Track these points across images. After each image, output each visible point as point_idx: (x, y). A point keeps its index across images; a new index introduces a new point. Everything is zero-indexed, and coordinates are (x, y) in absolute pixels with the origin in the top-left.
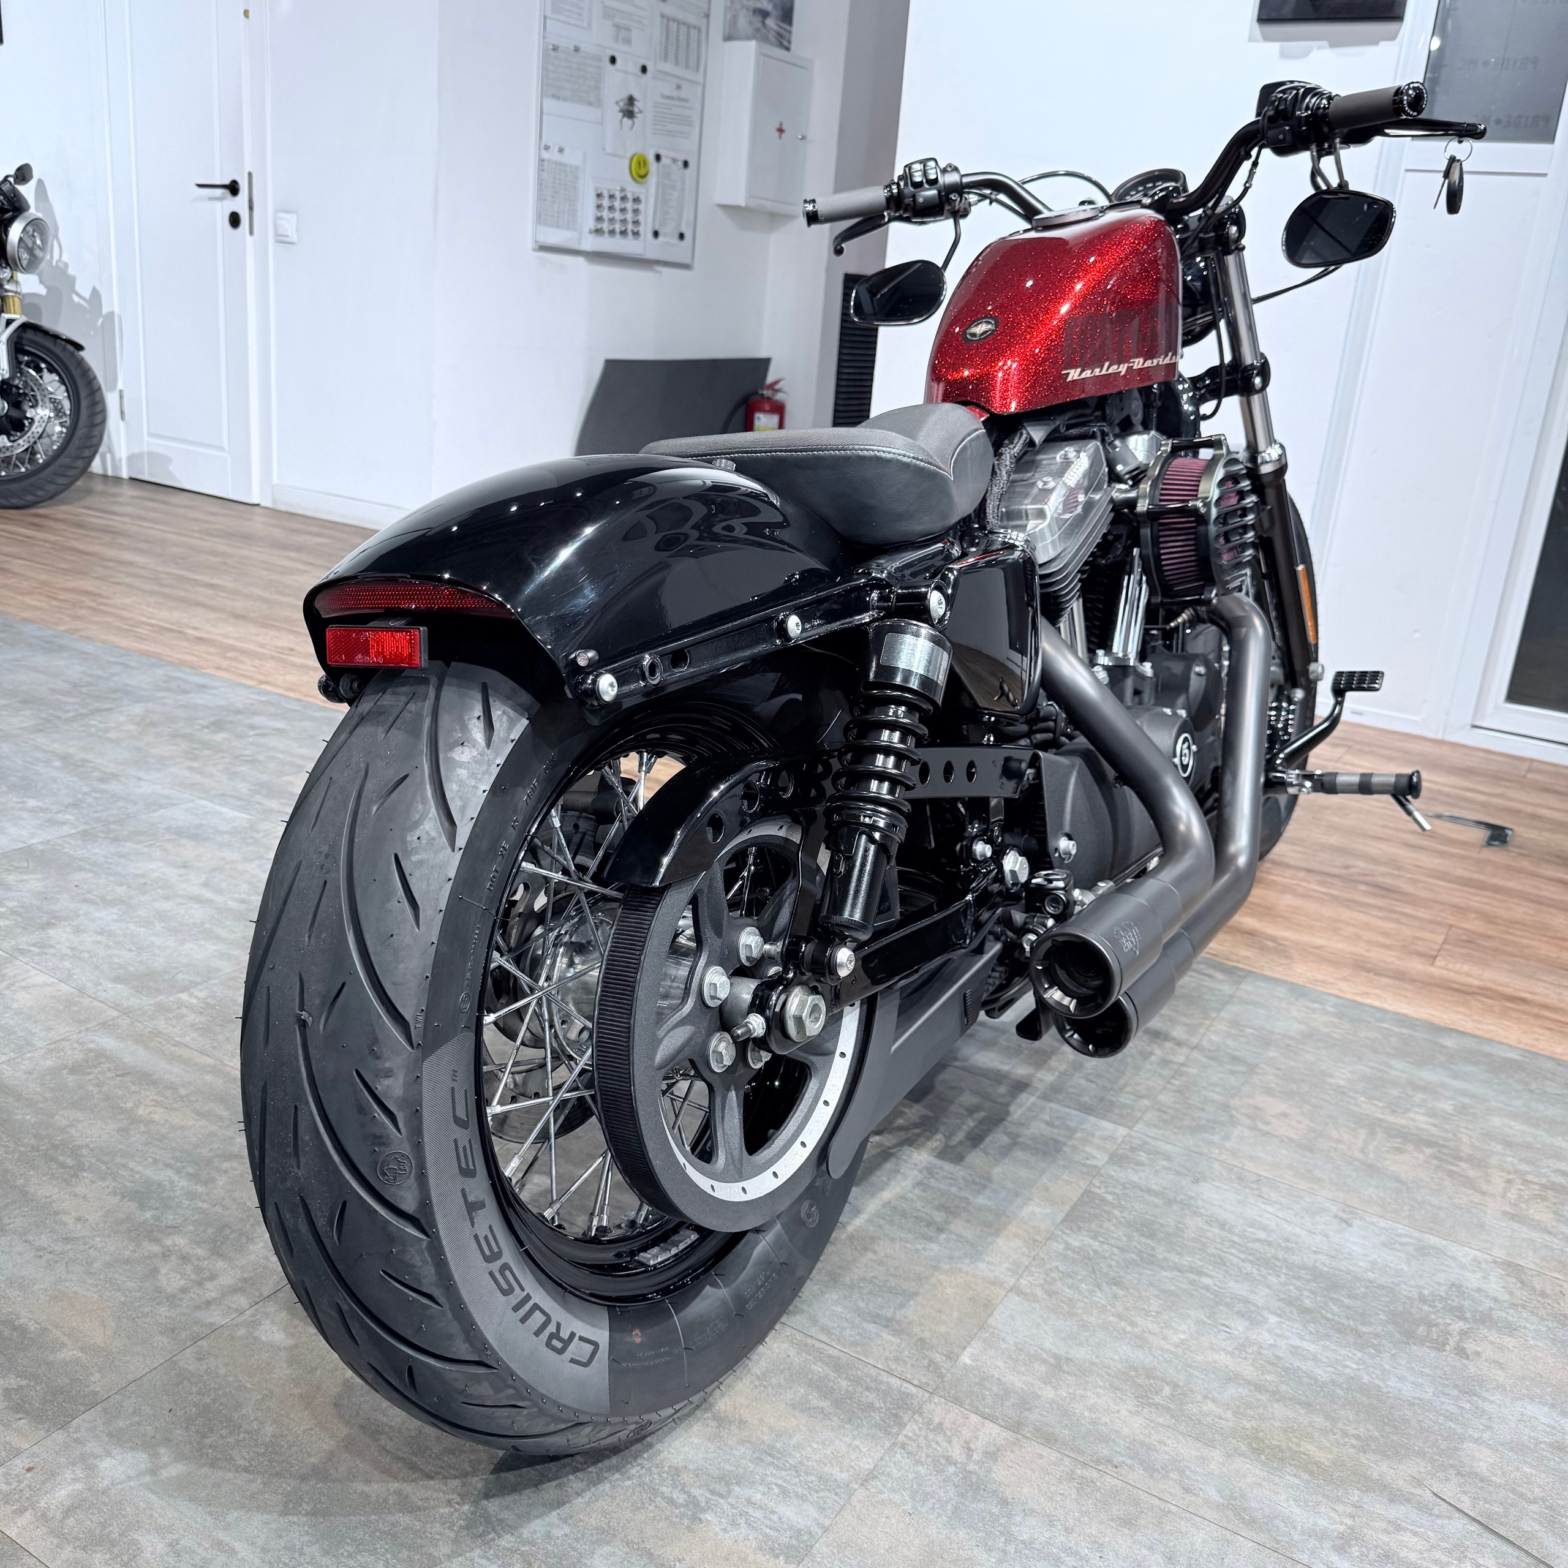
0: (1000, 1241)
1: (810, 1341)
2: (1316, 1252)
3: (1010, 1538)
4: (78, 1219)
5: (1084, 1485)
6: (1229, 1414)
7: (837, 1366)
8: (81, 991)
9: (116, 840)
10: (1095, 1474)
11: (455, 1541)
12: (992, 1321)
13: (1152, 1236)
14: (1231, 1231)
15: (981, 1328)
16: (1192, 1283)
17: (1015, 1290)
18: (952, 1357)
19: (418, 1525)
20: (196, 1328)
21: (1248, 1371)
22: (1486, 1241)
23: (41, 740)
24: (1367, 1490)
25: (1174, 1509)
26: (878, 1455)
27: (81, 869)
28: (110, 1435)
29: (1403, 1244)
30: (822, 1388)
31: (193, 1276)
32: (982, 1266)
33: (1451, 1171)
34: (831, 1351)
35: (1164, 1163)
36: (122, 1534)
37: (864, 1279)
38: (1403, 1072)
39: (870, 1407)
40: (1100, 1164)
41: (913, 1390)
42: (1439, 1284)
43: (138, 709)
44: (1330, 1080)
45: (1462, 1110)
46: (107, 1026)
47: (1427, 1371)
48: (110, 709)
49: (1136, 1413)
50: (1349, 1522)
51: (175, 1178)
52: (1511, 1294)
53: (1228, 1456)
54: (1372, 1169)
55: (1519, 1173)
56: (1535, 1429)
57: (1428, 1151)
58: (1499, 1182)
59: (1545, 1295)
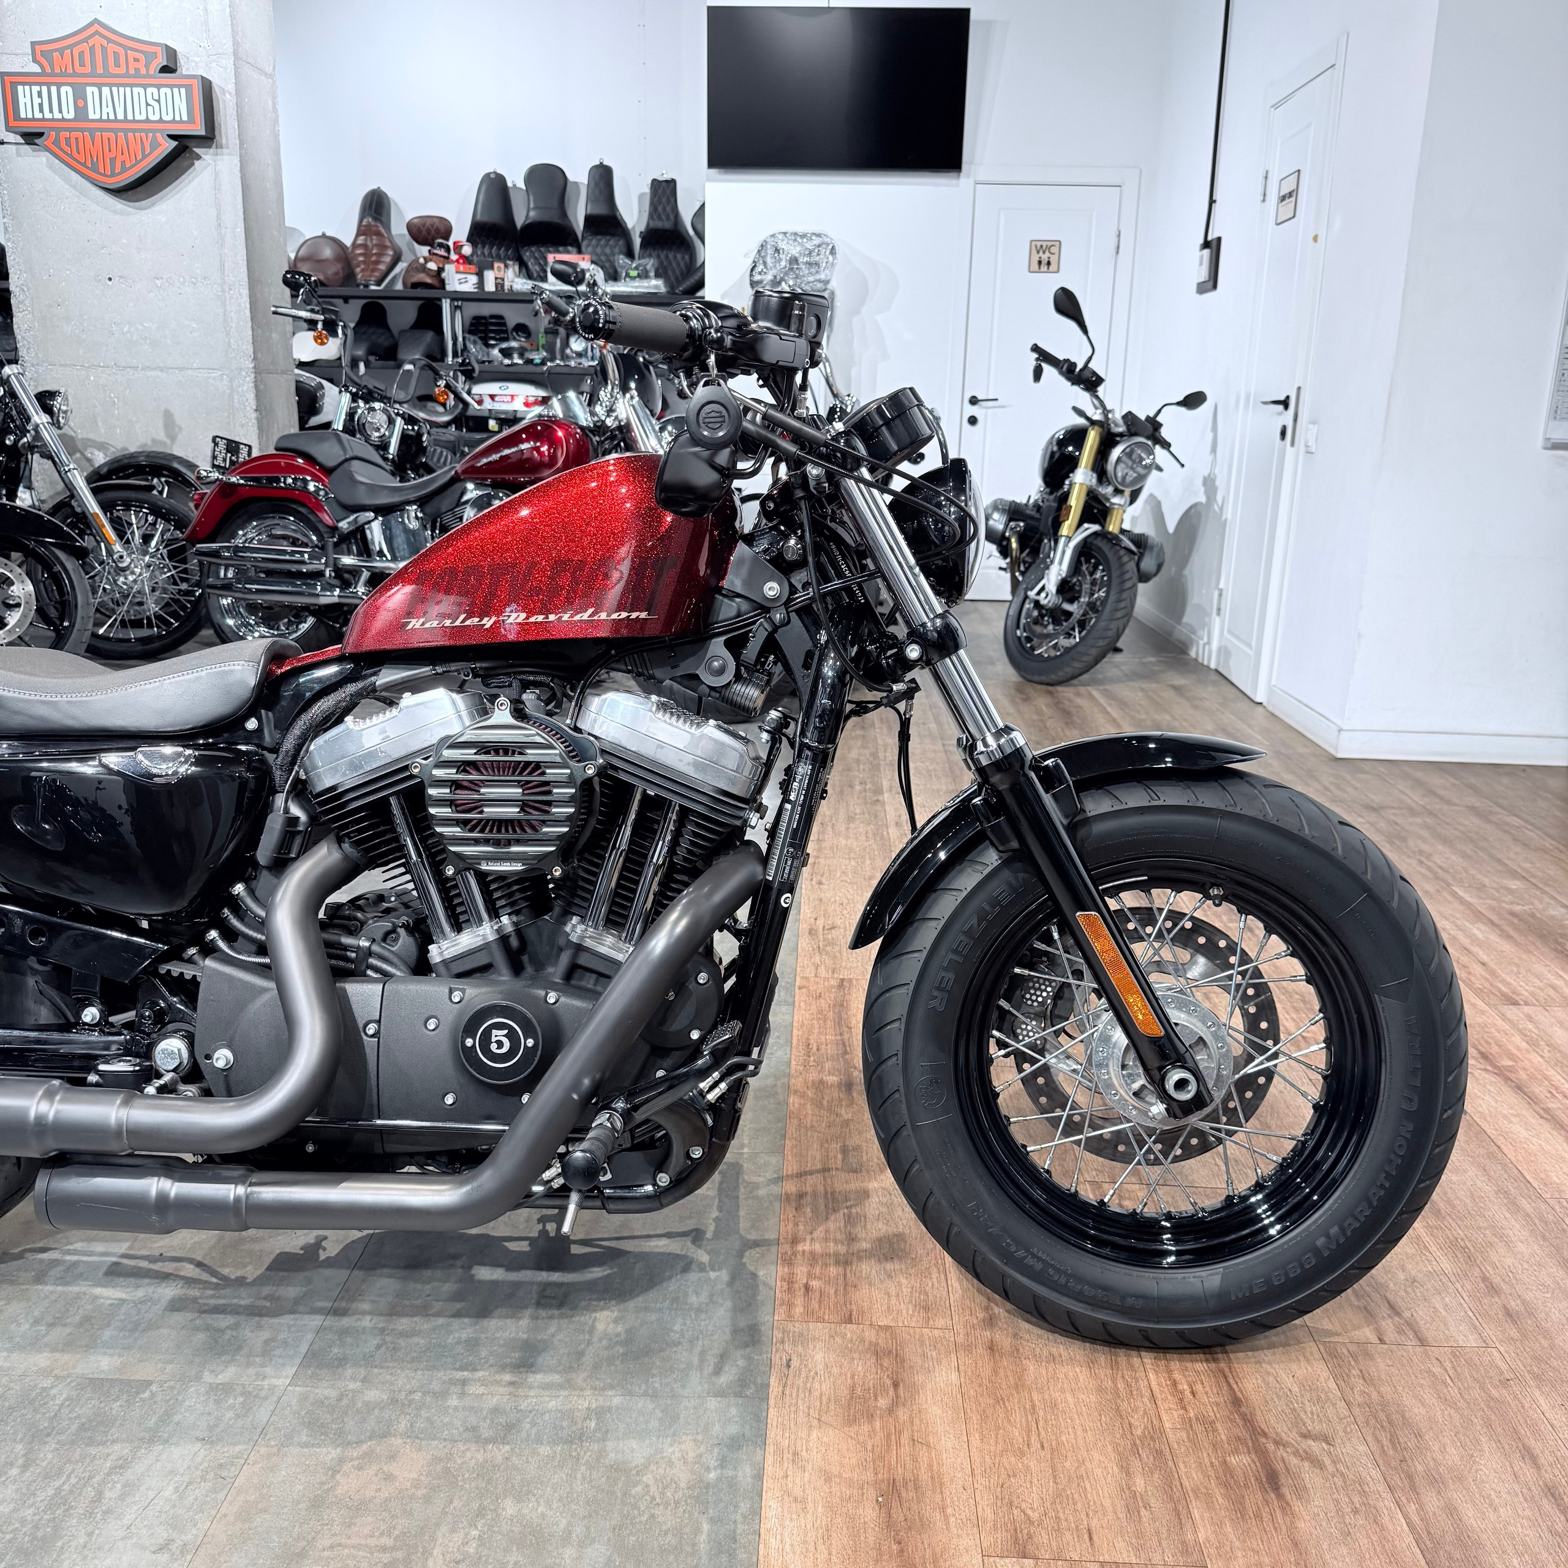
54: (292, 1557)
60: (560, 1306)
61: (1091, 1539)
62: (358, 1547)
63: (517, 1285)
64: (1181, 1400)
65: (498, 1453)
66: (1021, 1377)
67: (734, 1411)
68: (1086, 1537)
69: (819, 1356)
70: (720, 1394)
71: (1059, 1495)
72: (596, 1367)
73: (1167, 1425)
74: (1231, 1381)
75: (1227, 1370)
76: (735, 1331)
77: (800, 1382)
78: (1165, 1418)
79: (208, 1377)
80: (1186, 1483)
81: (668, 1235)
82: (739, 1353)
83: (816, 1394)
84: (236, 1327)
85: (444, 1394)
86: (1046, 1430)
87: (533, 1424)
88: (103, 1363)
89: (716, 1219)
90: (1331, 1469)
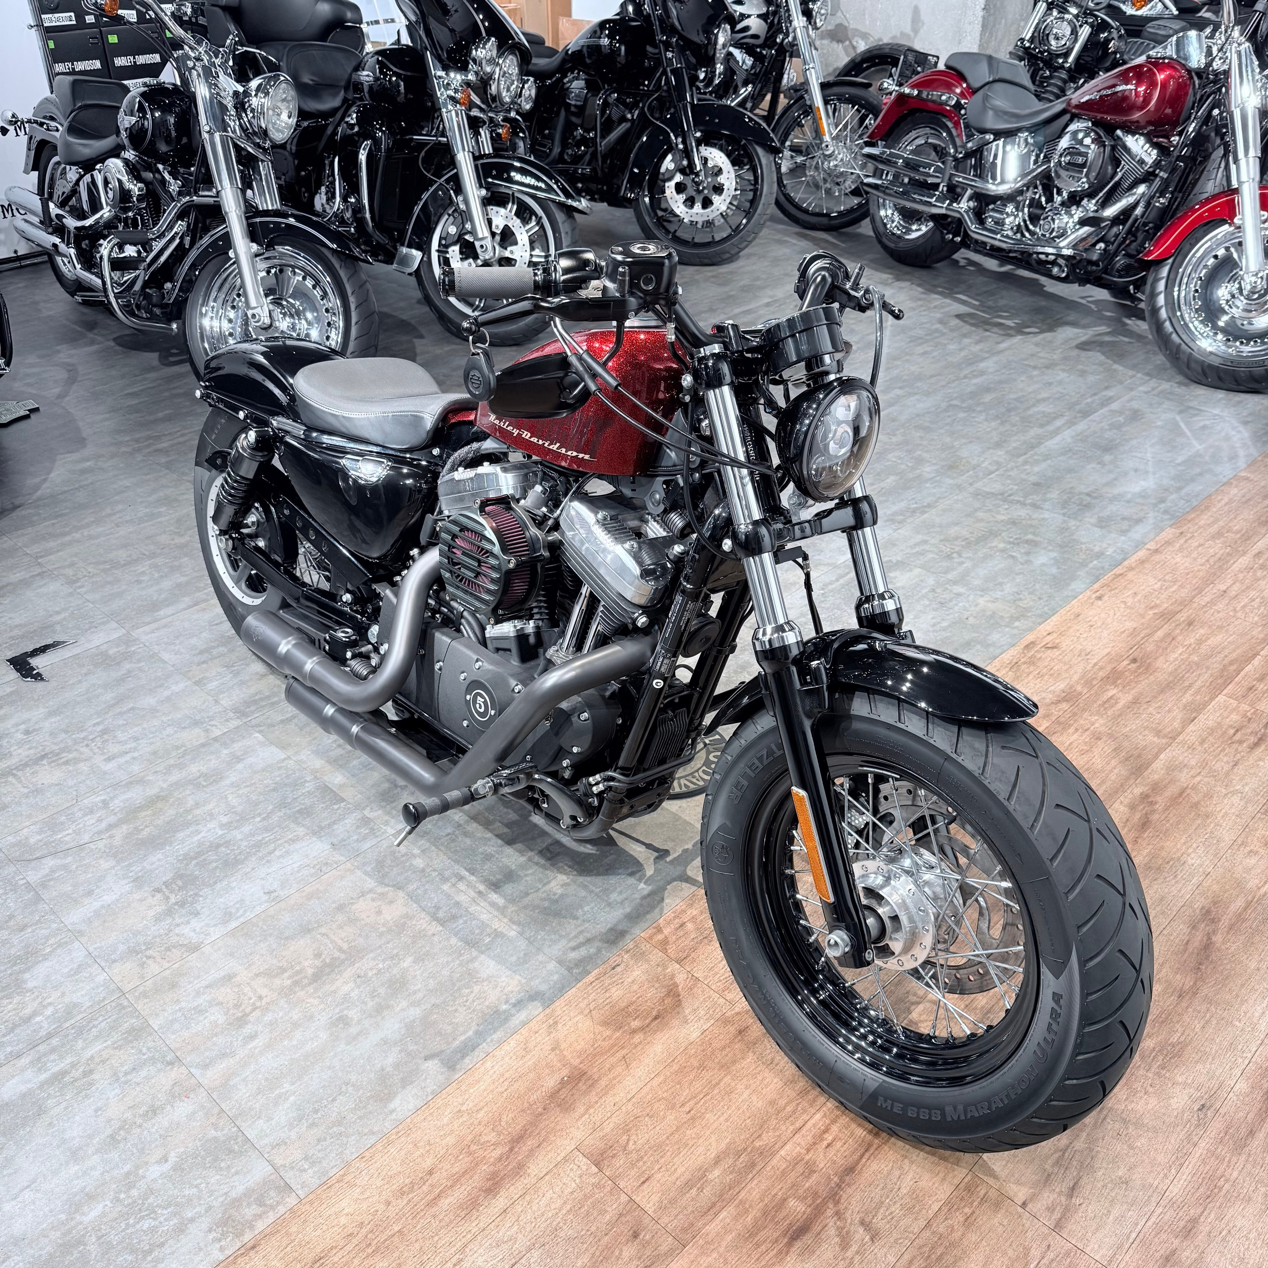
0: (322, 762)
2: (255, 868)
5: (177, 748)
6: (180, 796)
12: (272, 746)
13: (301, 812)
14: (288, 842)
15: (270, 742)
16: (260, 814)
17: (288, 759)
18: (260, 732)
21: (198, 812)
22: (219, 949)
24: (119, 820)
29: (238, 909)
32: (308, 752)
35: (355, 839)
40: (365, 812)
41: (250, 718)
42: (203, 907)
52: (178, 935)
54: (306, 930)
55: (266, 1010)
56: (104, 890)
57: (310, 971)
58: (264, 992)
59: (168, 949)
60: (549, 859)
61: (644, 1182)
62: (332, 942)
63: (544, 833)
64: (815, 1144)
65: (435, 928)
66: (734, 1062)
67: (556, 977)
68: (642, 1179)
69: (637, 973)
70: (560, 962)
71: (660, 1146)
72: (525, 907)
73: (783, 1153)
74: (867, 1155)
75: (875, 1146)
76: (611, 930)
77: (607, 982)
78: (787, 1147)
79: (367, 812)
80: (743, 1194)
81: (649, 846)
82: (598, 944)
83: (608, 995)
84: (404, 788)
85: (445, 880)
86: (705, 1102)
87: (465, 922)
88: (337, 779)
89: (685, 851)
90: (849, 1254)
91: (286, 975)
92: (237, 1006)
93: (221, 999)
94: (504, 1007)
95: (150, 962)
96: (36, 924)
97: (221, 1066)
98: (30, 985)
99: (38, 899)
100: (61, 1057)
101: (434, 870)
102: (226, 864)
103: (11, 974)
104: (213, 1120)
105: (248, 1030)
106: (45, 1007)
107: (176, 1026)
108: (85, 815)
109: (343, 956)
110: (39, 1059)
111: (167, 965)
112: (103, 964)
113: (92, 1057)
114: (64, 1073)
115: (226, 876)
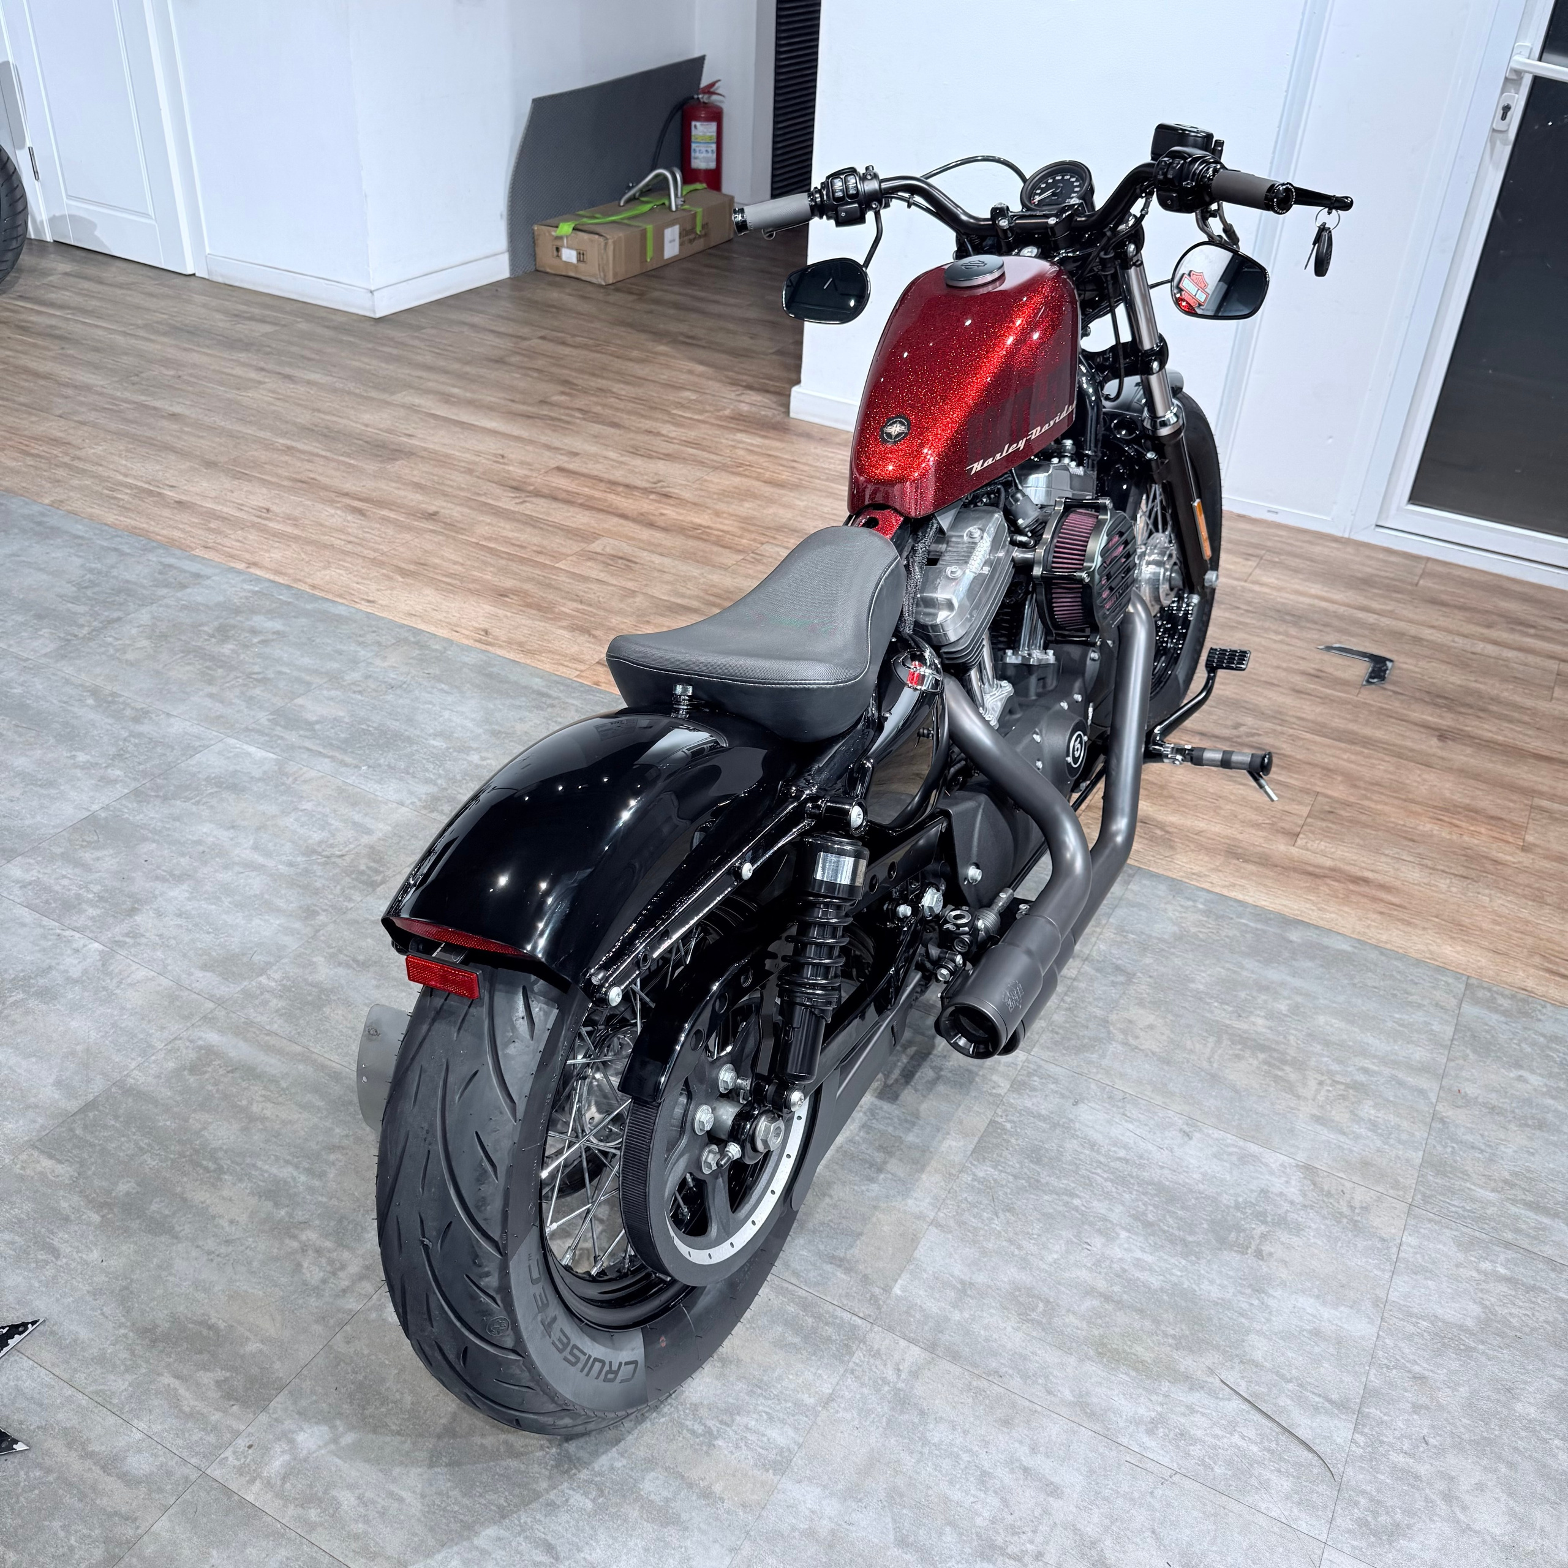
0: (924, 1176)
1: (786, 1285)
2: (1162, 1167)
3: (925, 1442)
4: (231, 1222)
5: (977, 1394)
6: (1084, 1325)
7: (805, 1306)
8: (178, 983)
9: (165, 799)
10: (986, 1384)
11: (550, 1478)
12: (917, 1254)
13: (1038, 1161)
14: (1098, 1152)
15: (909, 1261)
16: (1066, 1204)
17: (935, 1223)
19: (523, 1467)
20: (340, 1315)
21: (1101, 1285)
22: (1293, 1146)
23: (68, 669)
24: (1175, 1381)
25: (1039, 1409)
26: (834, 1381)
27: (144, 839)
28: (299, 1413)
29: (1230, 1154)
30: (793, 1324)
31: (329, 1268)
32: (910, 1202)
33: (1276, 1076)
34: (801, 1293)
35: (1052, 1086)
36: (325, 1492)
37: (822, 1224)
38: (1253, 972)
39: (829, 1339)
40: (1002, 1092)
41: (859, 1321)
42: (1252, 1191)
43: (144, 616)
44: (1192, 986)
45: (1295, 1009)
46: (208, 1020)
47: (1231, 1273)
48: (119, 619)
49: (1017, 1329)
50: (1159, 1409)
51: (295, 1174)
52: (1305, 1195)
53: (1081, 1361)
54: (1215, 1079)
55: (1330, 1073)
56: (1301, 1318)
57: (1261, 1056)
58: (1313, 1084)
59: (1329, 1194)
65: (1143, 979)
67: (1148, 883)
68: (1289, 814)
79: (1000, 1091)
84: (937, 1069)
85: (1072, 988)
87: (1119, 959)
91: (1280, 1073)
92: (1344, 1098)
93: (1347, 1116)
94: (1201, 906)
95: (1357, 1204)
96: (1403, 1367)
97: (1411, 1080)
98: (1475, 1310)
99: (1369, 1394)
100: (1517, 1218)
101: (1063, 1000)
102: (1172, 1199)
103: (1483, 1343)
104: (1461, 1062)
105: (1361, 1078)
106: (1486, 1274)
107: (1404, 1137)
108: (1195, 1441)
109: (1225, 1037)
110: (1535, 1238)
111: (1348, 1185)
112: (1394, 1250)
113: (1493, 1191)
114: (1529, 1205)
115: (1191, 1191)
